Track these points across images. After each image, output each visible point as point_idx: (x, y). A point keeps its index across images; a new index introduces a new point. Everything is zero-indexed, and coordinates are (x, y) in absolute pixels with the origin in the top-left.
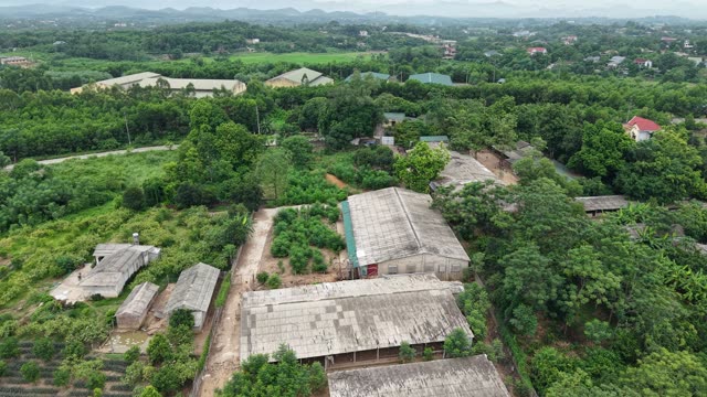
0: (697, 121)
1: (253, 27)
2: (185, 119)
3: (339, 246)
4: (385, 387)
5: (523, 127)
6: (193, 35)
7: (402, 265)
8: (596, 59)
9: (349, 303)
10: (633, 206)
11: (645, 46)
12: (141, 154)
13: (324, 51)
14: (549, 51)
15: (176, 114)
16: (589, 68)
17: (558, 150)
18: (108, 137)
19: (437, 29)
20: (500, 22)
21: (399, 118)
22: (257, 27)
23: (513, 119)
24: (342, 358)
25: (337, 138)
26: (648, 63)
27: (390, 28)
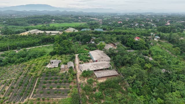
0: (148, 37)
1: (52, 17)
2: (53, 39)
3: (90, 59)
4: (101, 73)
5: (118, 39)
6: (39, 19)
7: (101, 60)
8: (132, 24)
9: (95, 65)
10: (135, 51)
11: (143, 21)
12: (45, 47)
13: (71, 23)
14: (123, 22)
15: (50, 38)
16: (131, 26)
17: (124, 43)
18: (37, 43)
19: (97, 16)
20: (111, 14)
21: (95, 38)
22: (53, 17)
23: (116, 38)
24: (95, 71)
25: (84, 42)
26: (143, 25)
27: (86, 17)
